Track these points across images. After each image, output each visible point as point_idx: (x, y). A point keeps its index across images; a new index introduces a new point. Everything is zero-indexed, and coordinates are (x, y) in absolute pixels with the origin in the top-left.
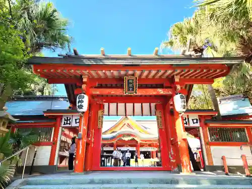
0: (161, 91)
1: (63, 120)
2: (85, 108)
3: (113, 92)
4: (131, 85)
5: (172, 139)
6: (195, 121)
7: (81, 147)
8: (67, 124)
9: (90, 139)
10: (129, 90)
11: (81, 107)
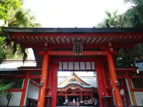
0: (99, 53)
4: (78, 48)
5: (107, 87)
7: (42, 92)
9: (49, 87)
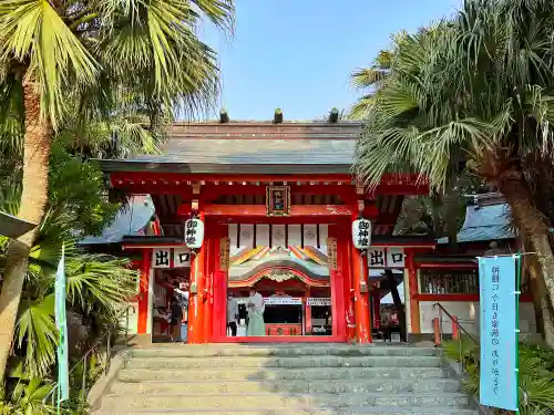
0: (332, 210)
1: (154, 256)
2: (199, 243)
3: (248, 211)
4: (278, 201)
5: (351, 290)
6: (397, 258)
8: (162, 263)
9: (206, 291)
10: (275, 208)
11: (192, 240)
